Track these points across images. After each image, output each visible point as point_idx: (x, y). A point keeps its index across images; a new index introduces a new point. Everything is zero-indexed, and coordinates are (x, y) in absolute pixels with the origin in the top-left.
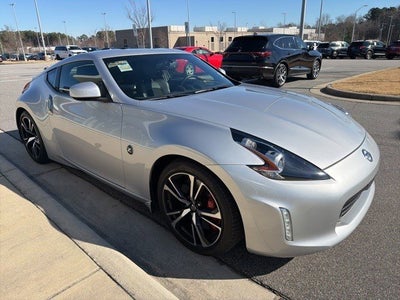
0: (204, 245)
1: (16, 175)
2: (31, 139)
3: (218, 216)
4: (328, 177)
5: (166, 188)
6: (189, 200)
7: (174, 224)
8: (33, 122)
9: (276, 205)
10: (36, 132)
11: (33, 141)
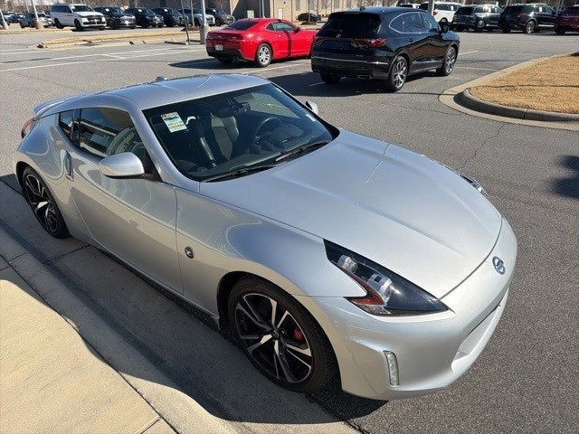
0: (290, 380)
1: (28, 264)
2: (41, 204)
3: (308, 352)
4: (445, 308)
5: (239, 307)
6: (270, 325)
7: (250, 350)
8: (43, 183)
9: (379, 348)
10: (47, 195)
11: (45, 207)
